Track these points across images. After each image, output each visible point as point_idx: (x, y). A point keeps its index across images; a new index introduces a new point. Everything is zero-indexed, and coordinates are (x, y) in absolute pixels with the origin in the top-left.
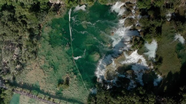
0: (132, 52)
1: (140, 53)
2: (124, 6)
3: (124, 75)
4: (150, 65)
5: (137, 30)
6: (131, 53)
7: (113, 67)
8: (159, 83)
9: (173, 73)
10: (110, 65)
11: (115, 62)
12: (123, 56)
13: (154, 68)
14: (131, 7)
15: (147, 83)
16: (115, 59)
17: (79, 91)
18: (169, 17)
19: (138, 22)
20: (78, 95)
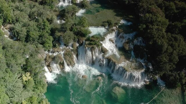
0: (103, 47)
1: (103, 39)
2: (48, 66)
3: (131, 53)
4: (113, 30)
5: (77, 47)
6: (105, 49)
7: (126, 64)
8: (128, 21)
9: (115, 14)
10: (125, 68)
11: (120, 63)
12: (110, 57)
13: (115, 26)
14: (49, 57)
15: (132, 30)
16: (116, 64)
17: (170, 102)
18: (61, 22)
19: (68, 48)
20: (175, 101)
